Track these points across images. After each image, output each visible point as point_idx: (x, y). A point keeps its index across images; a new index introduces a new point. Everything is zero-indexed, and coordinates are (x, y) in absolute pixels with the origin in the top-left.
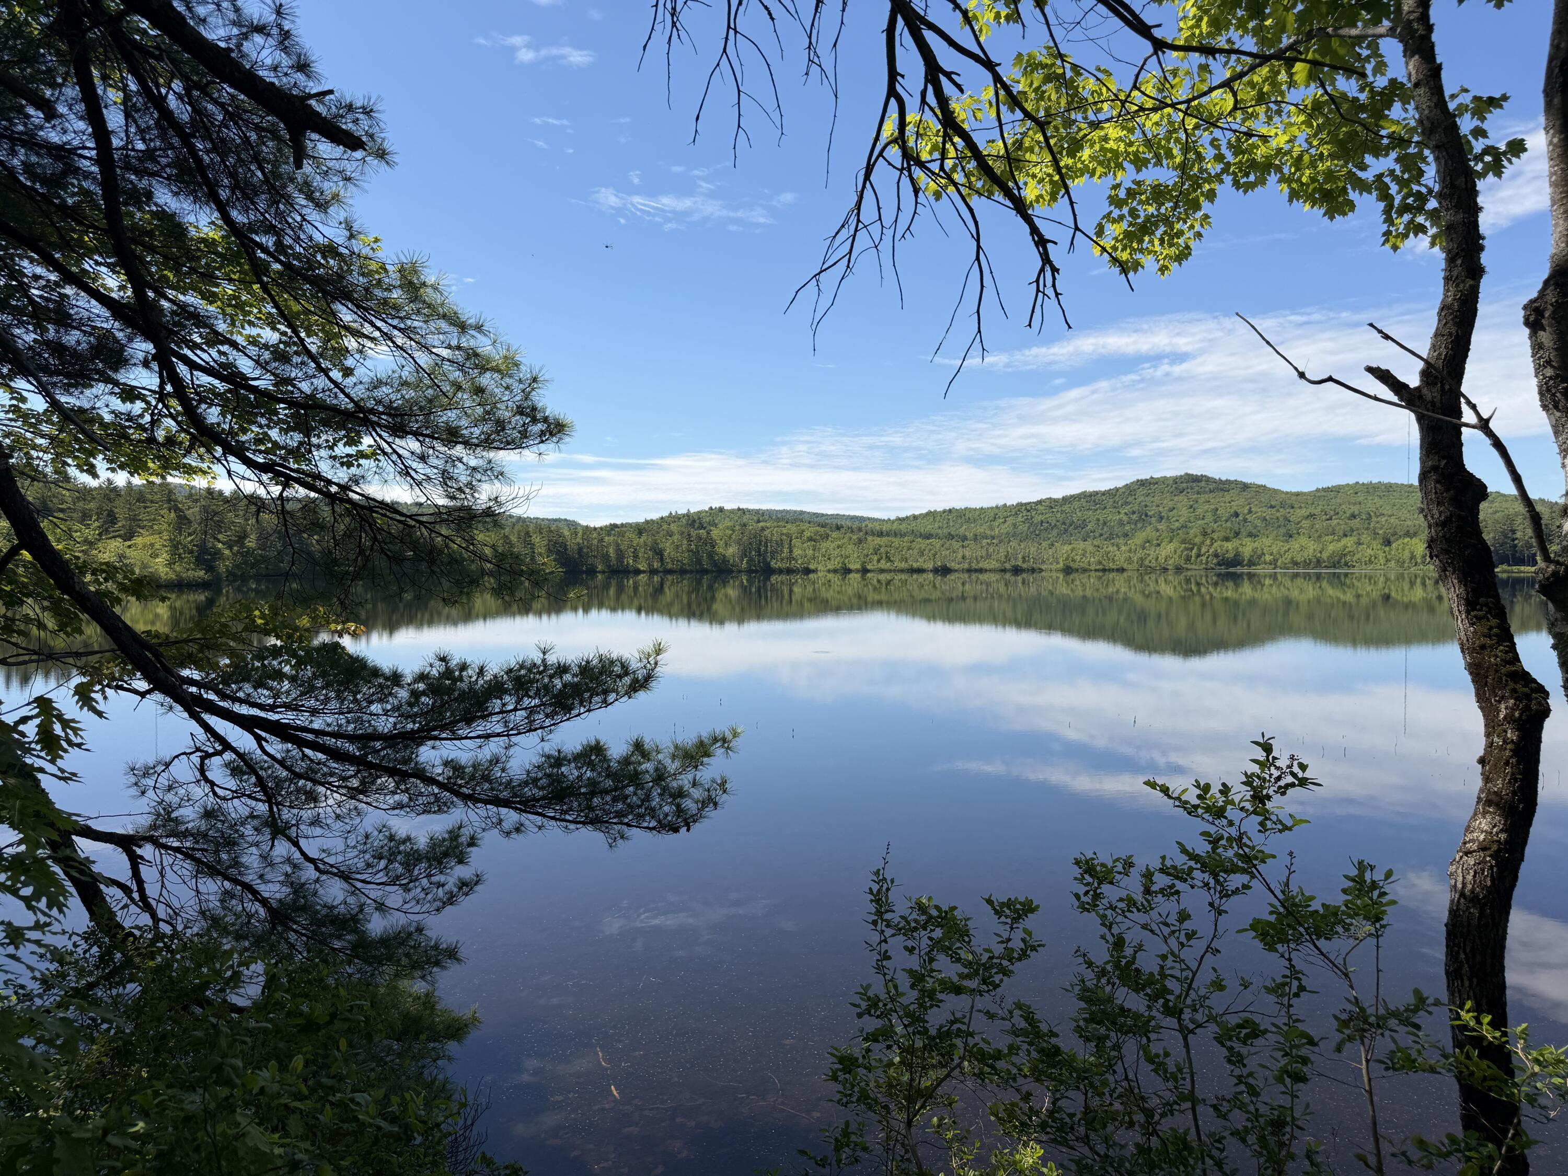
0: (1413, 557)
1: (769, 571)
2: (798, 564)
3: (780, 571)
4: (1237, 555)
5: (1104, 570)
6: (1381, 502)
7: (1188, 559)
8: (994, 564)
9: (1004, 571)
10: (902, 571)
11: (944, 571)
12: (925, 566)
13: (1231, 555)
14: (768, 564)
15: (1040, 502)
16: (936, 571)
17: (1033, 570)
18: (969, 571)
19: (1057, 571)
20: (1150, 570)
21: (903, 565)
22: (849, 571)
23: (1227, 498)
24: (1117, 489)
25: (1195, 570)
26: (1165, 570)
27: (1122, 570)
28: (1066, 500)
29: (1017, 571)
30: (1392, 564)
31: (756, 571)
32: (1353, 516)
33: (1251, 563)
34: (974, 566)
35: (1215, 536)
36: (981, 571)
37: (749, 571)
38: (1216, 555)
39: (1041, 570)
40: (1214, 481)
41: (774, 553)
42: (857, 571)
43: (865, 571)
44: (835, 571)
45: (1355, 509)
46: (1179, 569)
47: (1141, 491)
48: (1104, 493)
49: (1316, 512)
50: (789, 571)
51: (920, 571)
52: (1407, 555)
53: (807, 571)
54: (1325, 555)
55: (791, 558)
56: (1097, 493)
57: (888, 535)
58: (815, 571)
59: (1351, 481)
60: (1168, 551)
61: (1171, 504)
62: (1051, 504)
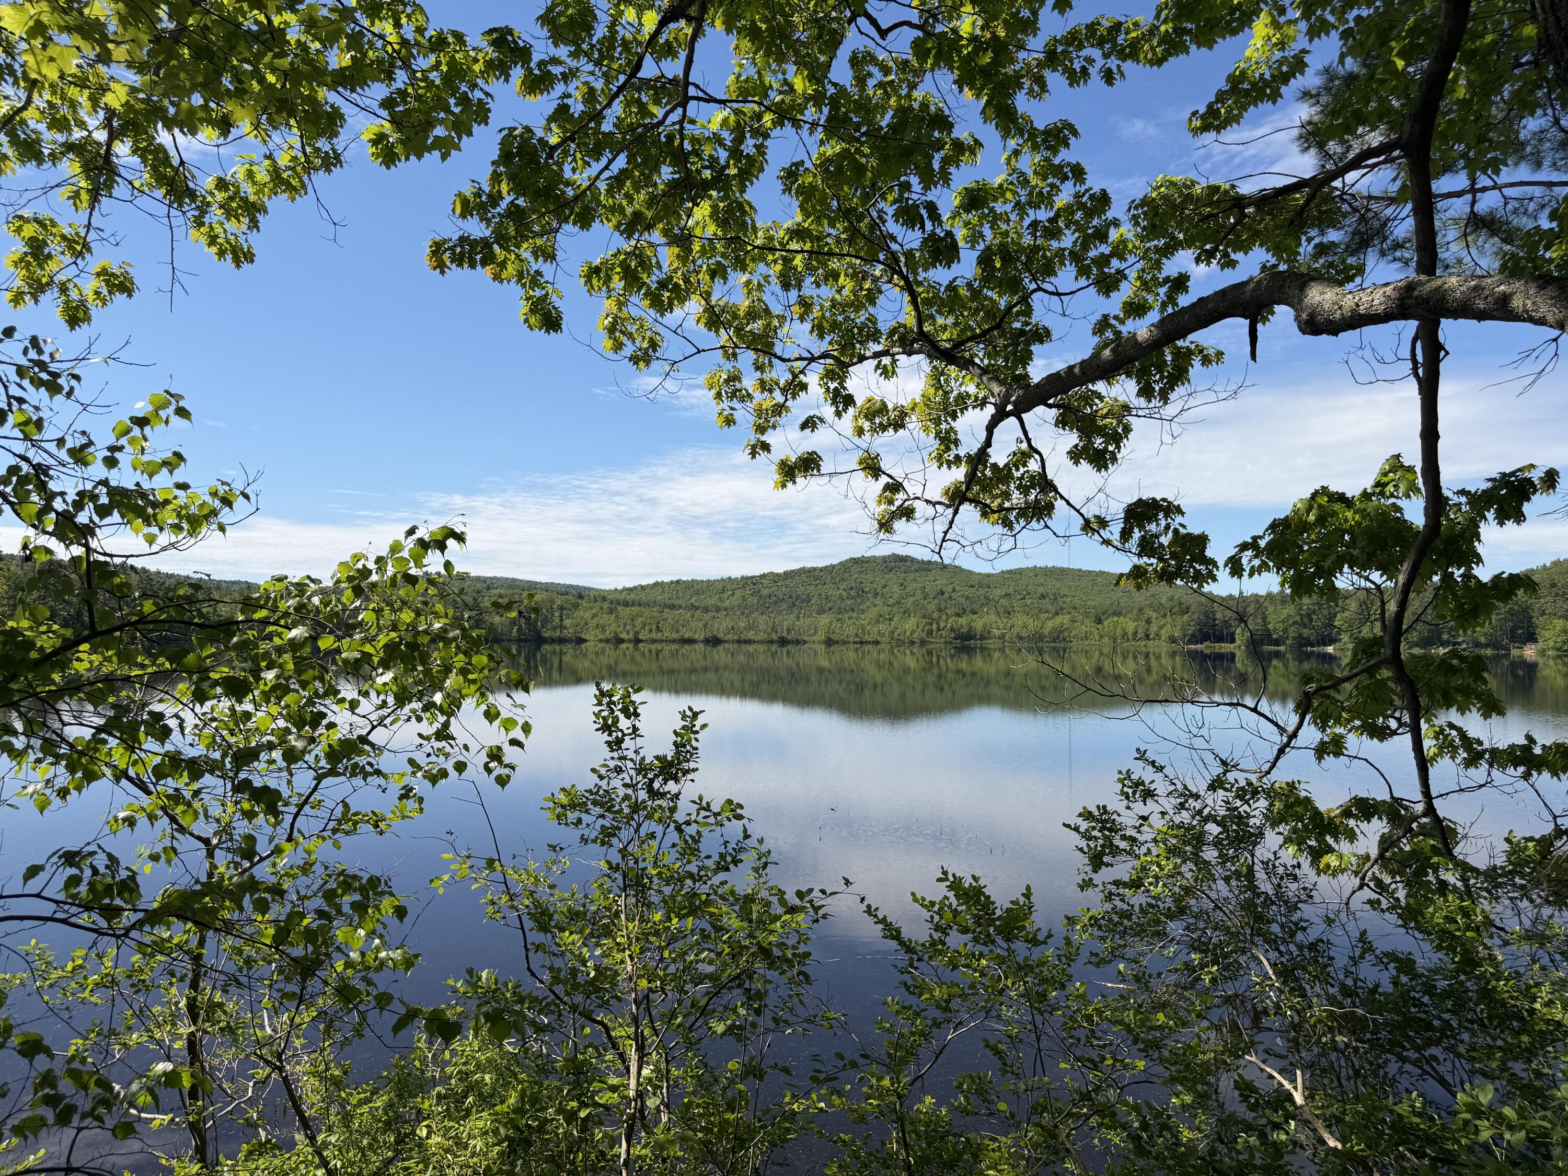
0: (1125, 634)
1: (540, 640)
2: (569, 633)
3: (552, 641)
4: (970, 629)
5: (861, 643)
6: (1059, 584)
7: (930, 632)
8: (762, 636)
9: (771, 642)
10: (674, 641)
11: (714, 642)
12: (696, 637)
13: (965, 630)
14: (538, 633)
15: (763, 576)
16: (707, 641)
17: (798, 642)
18: (739, 642)
19: (820, 642)
20: (900, 643)
21: (675, 636)
22: (622, 641)
23: (931, 578)
24: (833, 566)
25: (936, 643)
26: (913, 643)
27: (877, 643)
28: (788, 575)
29: (783, 642)
30: (1106, 639)
31: (526, 641)
32: (1043, 597)
33: (982, 638)
34: (743, 637)
35: (949, 611)
36: (749, 642)
37: (519, 641)
38: (952, 630)
39: (805, 642)
40: (917, 561)
41: (546, 621)
42: (630, 641)
43: (637, 641)
44: (607, 641)
45: (1041, 590)
46: (923, 643)
47: (855, 569)
48: (821, 570)
49: (1011, 591)
50: (562, 641)
51: (691, 641)
52: (1119, 632)
53: (581, 641)
54: (1046, 631)
55: (562, 627)
56: (814, 569)
57: (633, 604)
58: (585, 641)
59: (1030, 565)
60: (910, 626)
61: (883, 582)
62: (774, 578)
